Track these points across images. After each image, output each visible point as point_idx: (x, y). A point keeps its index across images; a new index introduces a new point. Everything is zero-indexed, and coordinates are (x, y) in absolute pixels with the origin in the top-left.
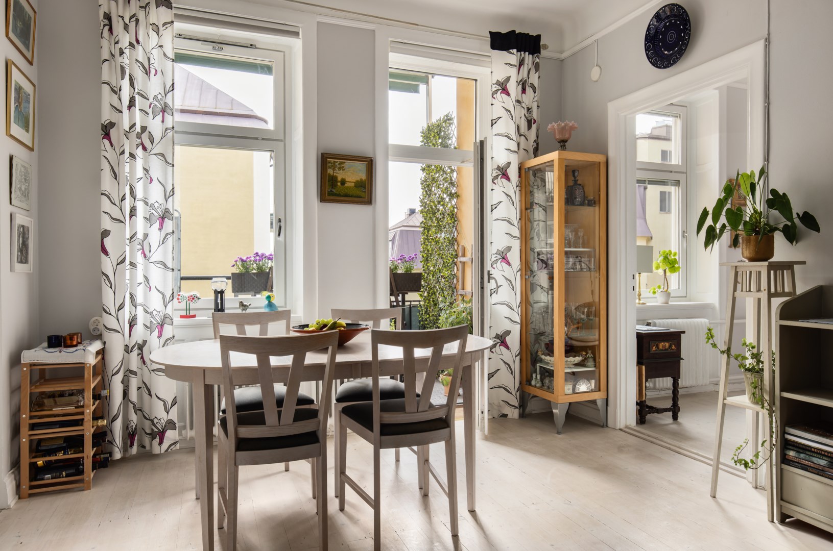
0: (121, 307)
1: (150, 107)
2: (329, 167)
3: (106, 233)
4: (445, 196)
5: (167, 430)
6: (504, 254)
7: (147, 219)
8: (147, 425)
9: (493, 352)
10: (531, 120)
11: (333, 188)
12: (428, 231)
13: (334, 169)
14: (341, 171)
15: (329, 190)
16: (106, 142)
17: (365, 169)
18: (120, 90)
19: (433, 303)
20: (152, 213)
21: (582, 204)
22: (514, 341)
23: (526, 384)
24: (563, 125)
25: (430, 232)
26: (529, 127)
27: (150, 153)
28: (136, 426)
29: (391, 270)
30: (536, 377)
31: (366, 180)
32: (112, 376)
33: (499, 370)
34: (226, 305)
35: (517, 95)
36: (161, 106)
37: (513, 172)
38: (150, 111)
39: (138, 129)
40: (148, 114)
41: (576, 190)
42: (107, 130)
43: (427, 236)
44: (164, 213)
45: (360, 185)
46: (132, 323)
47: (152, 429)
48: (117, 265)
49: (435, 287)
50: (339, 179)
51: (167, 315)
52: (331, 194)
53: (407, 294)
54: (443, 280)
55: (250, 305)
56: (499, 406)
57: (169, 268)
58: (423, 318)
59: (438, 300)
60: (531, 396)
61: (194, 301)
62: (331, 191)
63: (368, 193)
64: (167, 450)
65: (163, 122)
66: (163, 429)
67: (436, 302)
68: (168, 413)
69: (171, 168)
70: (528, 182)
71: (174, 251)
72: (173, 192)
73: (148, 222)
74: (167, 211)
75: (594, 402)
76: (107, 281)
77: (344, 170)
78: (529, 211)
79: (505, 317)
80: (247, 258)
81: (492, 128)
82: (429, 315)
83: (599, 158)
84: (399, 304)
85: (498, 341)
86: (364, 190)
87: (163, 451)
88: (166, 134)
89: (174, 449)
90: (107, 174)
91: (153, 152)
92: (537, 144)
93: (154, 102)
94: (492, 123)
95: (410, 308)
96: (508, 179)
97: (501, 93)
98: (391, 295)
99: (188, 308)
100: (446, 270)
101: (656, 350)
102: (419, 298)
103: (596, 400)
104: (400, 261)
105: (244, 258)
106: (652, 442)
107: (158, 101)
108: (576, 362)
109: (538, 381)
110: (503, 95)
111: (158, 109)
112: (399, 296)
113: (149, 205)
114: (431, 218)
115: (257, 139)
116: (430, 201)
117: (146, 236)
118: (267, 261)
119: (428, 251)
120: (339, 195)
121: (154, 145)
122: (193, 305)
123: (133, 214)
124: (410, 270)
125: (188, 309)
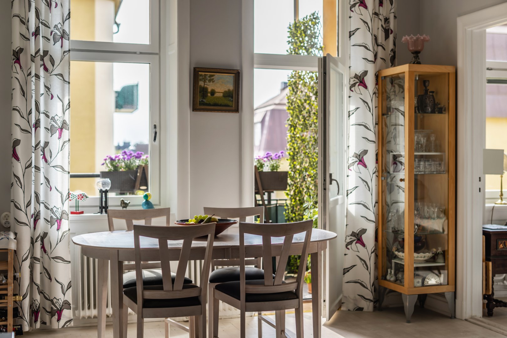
0: (29, 204)
1: (51, 34)
2: (201, 80)
3: (17, 142)
4: (311, 95)
5: (63, 309)
6: (361, 157)
7: (48, 130)
8: (48, 304)
9: (348, 249)
10: (389, 29)
11: (203, 98)
12: (295, 129)
13: (205, 82)
14: (211, 83)
15: (200, 100)
16: (17, 65)
17: (233, 80)
18: (28, 22)
19: (298, 202)
20: (53, 125)
21: (433, 112)
22: (369, 238)
23: (382, 279)
24: (415, 38)
25: (297, 130)
26: (387, 37)
27: (51, 74)
28: (39, 304)
29: (256, 168)
30: (391, 272)
31: (233, 90)
32: (23, 261)
33: (354, 266)
34: (110, 203)
35: (374, 8)
36: (61, 33)
37: (370, 80)
38: (51, 38)
39: (41, 53)
40: (49, 40)
41: (426, 99)
42: (17, 55)
43: (293, 133)
44: (63, 125)
45: (228, 95)
46: (36, 217)
47: (52, 308)
48: (26, 168)
49: (301, 186)
50: (209, 90)
51: (64, 212)
52: (202, 103)
53: (273, 192)
54: (309, 179)
55: (129, 203)
56: (355, 300)
57: (66, 171)
58: (289, 218)
59: (303, 199)
60: (387, 291)
61: (83, 199)
62: (202, 101)
63: (235, 102)
64: (63, 327)
65: (62, 47)
66: (61, 308)
67: (302, 201)
68: (64, 295)
69: (67, 85)
70: (385, 90)
71: (70, 156)
72: (69, 105)
73: (50, 132)
74: (64, 122)
75: (442, 295)
76: (18, 182)
77: (213, 82)
78: (385, 116)
79: (362, 217)
80: (116, 157)
81: (350, 40)
82: (295, 214)
83: (448, 69)
84: (264, 203)
85: (354, 238)
86: (232, 100)
87: (60, 327)
88: (64, 56)
89: (69, 326)
90: (17, 93)
91: (53, 73)
92: (394, 53)
93: (55, 31)
94: (350, 34)
95: (276, 207)
96: (366, 87)
97: (359, 6)
98: (256, 193)
99: (77, 205)
100: (312, 169)
101: (503, 248)
102: (286, 197)
103: (444, 293)
104: (265, 159)
105: (114, 157)
106: (490, 329)
107: (58, 29)
108: (426, 258)
109: (392, 275)
110: (361, 7)
111: (59, 36)
112: (264, 194)
113: (50, 118)
114: (297, 117)
115: (135, 53)
116: (297, 99)
117: (47, 144)
118: (134, 159)
119: (294, 149)
120: (209, 105)
121: (55, 67)
122: (81, 203)
123: (37, 126)
124: (277, 167)
125: (77, 207)
